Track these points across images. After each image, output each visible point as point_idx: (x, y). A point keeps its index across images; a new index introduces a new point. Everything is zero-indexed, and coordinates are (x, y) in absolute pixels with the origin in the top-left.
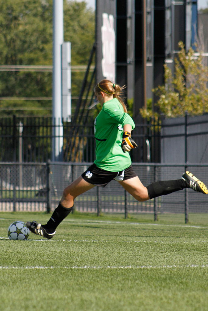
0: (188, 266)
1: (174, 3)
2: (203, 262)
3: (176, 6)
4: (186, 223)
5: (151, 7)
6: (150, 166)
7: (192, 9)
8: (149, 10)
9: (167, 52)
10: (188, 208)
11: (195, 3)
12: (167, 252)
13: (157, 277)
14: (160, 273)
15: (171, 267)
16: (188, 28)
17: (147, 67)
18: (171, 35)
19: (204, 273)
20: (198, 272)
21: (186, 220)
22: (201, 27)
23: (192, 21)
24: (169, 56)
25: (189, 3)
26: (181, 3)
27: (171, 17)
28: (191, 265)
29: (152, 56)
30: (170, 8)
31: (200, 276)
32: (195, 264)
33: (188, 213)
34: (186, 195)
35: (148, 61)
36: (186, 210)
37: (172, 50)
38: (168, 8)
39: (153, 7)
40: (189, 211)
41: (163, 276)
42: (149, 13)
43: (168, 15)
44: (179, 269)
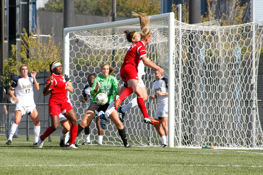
0: (23, 165)
1: (21, 3)
2: (33, 163)
3: (22, 5)
4: (27, 141)
5: (7, 6)
6: (6, 105)
7: (33, 7)
8: (6, 7)
9: (17, 34)
10: (28, 131)
11: (34, 3)
12: (12, 157)
13: (3, 172)
14: (5, 169)
15: (13, 166)
16: (30, 19)
17: (4, 43)
18: (20, 23)
19: (32, 170)
20: (29, 169)
21: (27, 139)
22: (38, 18)
23: (33, 15)
24: (18, 37)
25: (31, 3)
26: (26, 3)
27: (20, 12)
28: (26, 165)
29: (7, 36)
30: (19, 6)
31: (30, 171)
32: (28, 164)
33: (28, 134)
34: (27, 124)
35: (5, 39)
36: (27, 132)
37: (20, 33)
38: (18, 6)
39: (8, 5)
40: (29, 133)
41: (6, 171)
42: (5, 9)
43: (18, 10)
44: (17, 167)
